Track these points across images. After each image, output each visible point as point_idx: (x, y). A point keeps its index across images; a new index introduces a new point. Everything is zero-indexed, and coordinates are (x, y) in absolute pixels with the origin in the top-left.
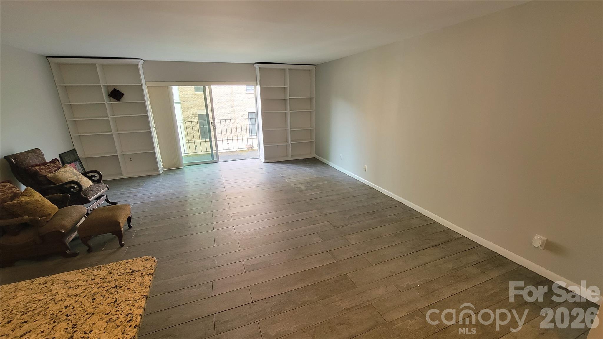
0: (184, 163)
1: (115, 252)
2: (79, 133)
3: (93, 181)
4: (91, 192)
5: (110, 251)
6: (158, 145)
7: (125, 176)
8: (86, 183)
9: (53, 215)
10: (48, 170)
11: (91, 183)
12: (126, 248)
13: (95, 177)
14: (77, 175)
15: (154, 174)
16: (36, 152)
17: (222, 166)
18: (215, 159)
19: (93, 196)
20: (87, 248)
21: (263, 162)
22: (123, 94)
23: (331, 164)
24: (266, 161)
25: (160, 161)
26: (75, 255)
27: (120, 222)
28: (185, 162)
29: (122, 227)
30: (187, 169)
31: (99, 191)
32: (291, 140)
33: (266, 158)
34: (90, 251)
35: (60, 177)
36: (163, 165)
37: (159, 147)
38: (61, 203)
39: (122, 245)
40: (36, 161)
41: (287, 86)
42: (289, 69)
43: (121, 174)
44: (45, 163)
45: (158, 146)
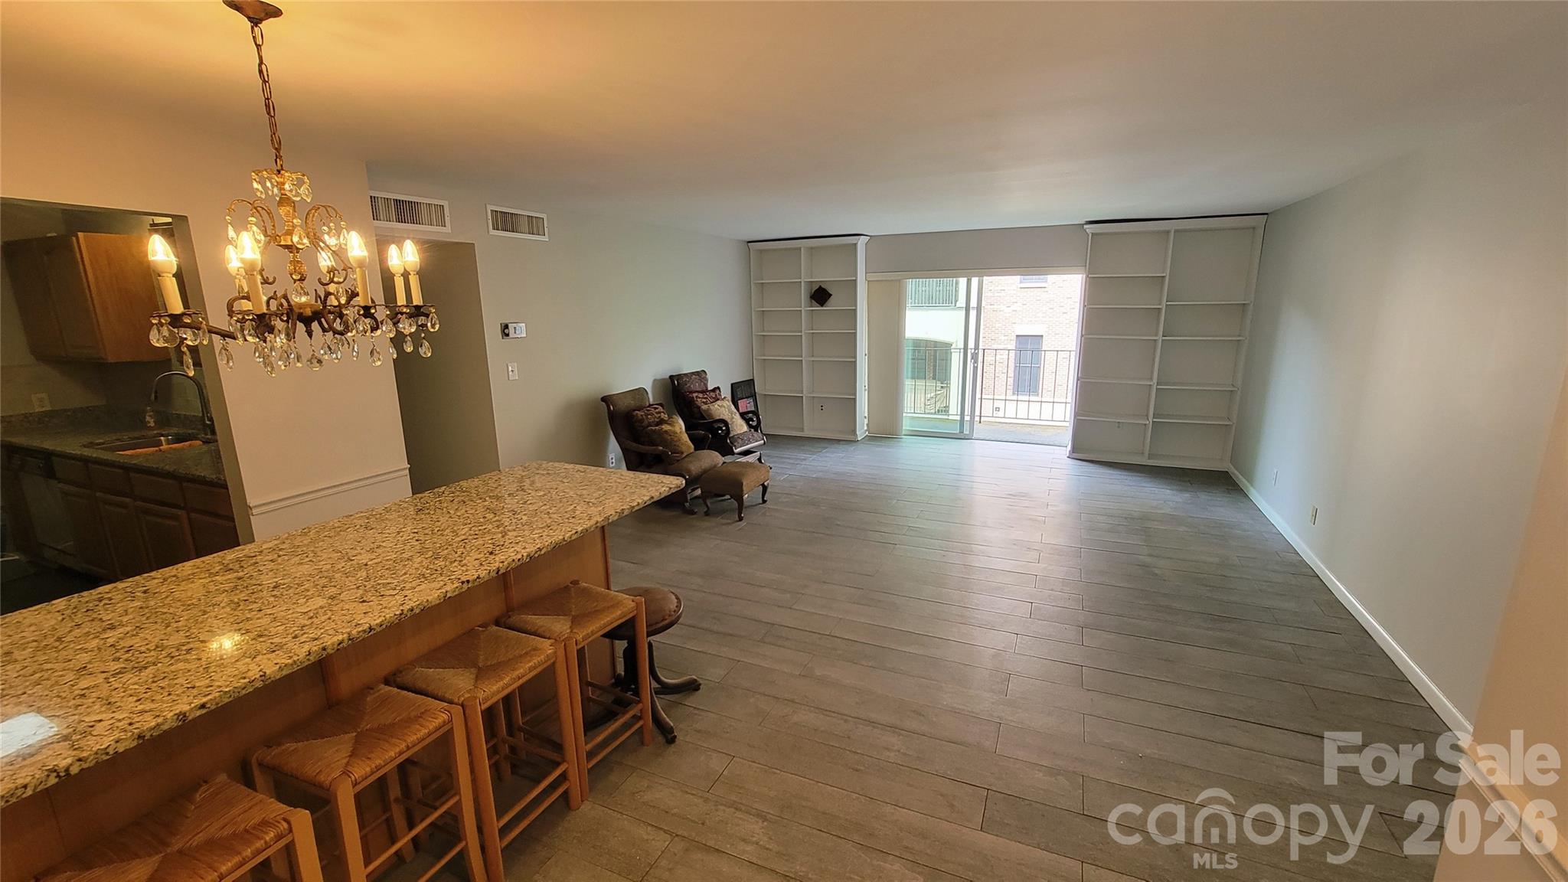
0: (904, 428)
1: (729, 524)
2: (764, 355)
3: (750, 426)
4: (740, 441)
5: (725, 521)
6: (867, 387)
7: (806, 434)
8: (739, 426)
9: (685, 454)
10: (705, 400)
11: (745, 428)
12: (743, 524)
13: (753, 421)
14: (732, 414)
15: (846, 439)
16: (701, 375)
17: (977, 448)
18: (966, 432)
19: (741, 447)
20: (706, 509)
21: (1068, 455)
22: (831, 295)
23: (1255, 495)
24: (1075, 455)
25: (865, 417)
26: (692, 513)
27: (744, 484)
28: (906, 426)
29: (745, 492)
30: (907, 440)
31: (751, 443)
32: (1154, 414)
33: (1074, 450)
34: (707, 514)
35: (713, 412)
36: (867, 425)
37: (867, 392)
38: (699, 444)
39: (741, 519)
40: (697, 386)
41: (1167, 274)
42: (1176, 231)
43: (802, 430)
44: (705, 391)
45: (865, 390)
